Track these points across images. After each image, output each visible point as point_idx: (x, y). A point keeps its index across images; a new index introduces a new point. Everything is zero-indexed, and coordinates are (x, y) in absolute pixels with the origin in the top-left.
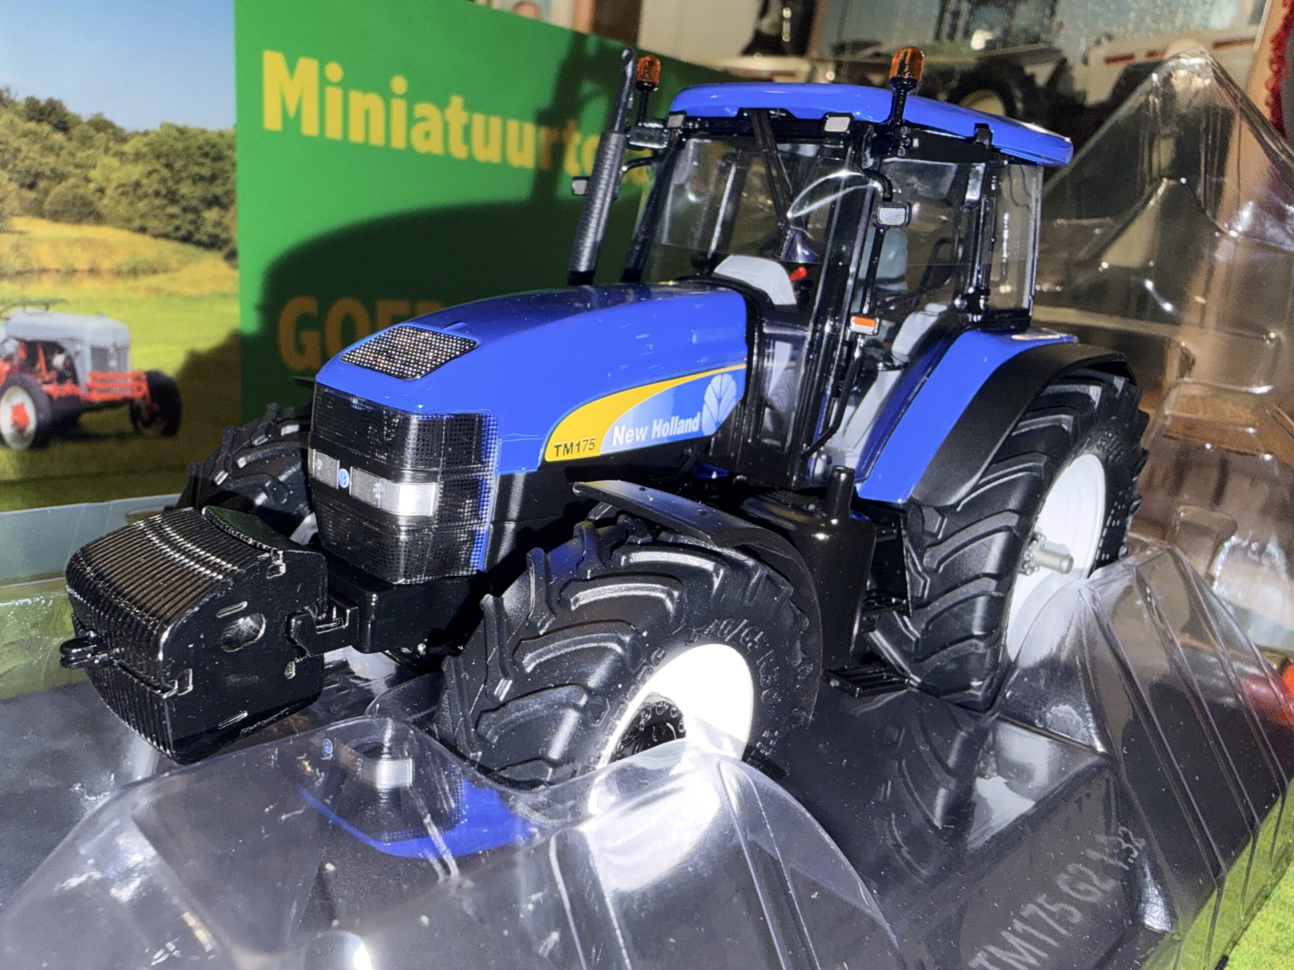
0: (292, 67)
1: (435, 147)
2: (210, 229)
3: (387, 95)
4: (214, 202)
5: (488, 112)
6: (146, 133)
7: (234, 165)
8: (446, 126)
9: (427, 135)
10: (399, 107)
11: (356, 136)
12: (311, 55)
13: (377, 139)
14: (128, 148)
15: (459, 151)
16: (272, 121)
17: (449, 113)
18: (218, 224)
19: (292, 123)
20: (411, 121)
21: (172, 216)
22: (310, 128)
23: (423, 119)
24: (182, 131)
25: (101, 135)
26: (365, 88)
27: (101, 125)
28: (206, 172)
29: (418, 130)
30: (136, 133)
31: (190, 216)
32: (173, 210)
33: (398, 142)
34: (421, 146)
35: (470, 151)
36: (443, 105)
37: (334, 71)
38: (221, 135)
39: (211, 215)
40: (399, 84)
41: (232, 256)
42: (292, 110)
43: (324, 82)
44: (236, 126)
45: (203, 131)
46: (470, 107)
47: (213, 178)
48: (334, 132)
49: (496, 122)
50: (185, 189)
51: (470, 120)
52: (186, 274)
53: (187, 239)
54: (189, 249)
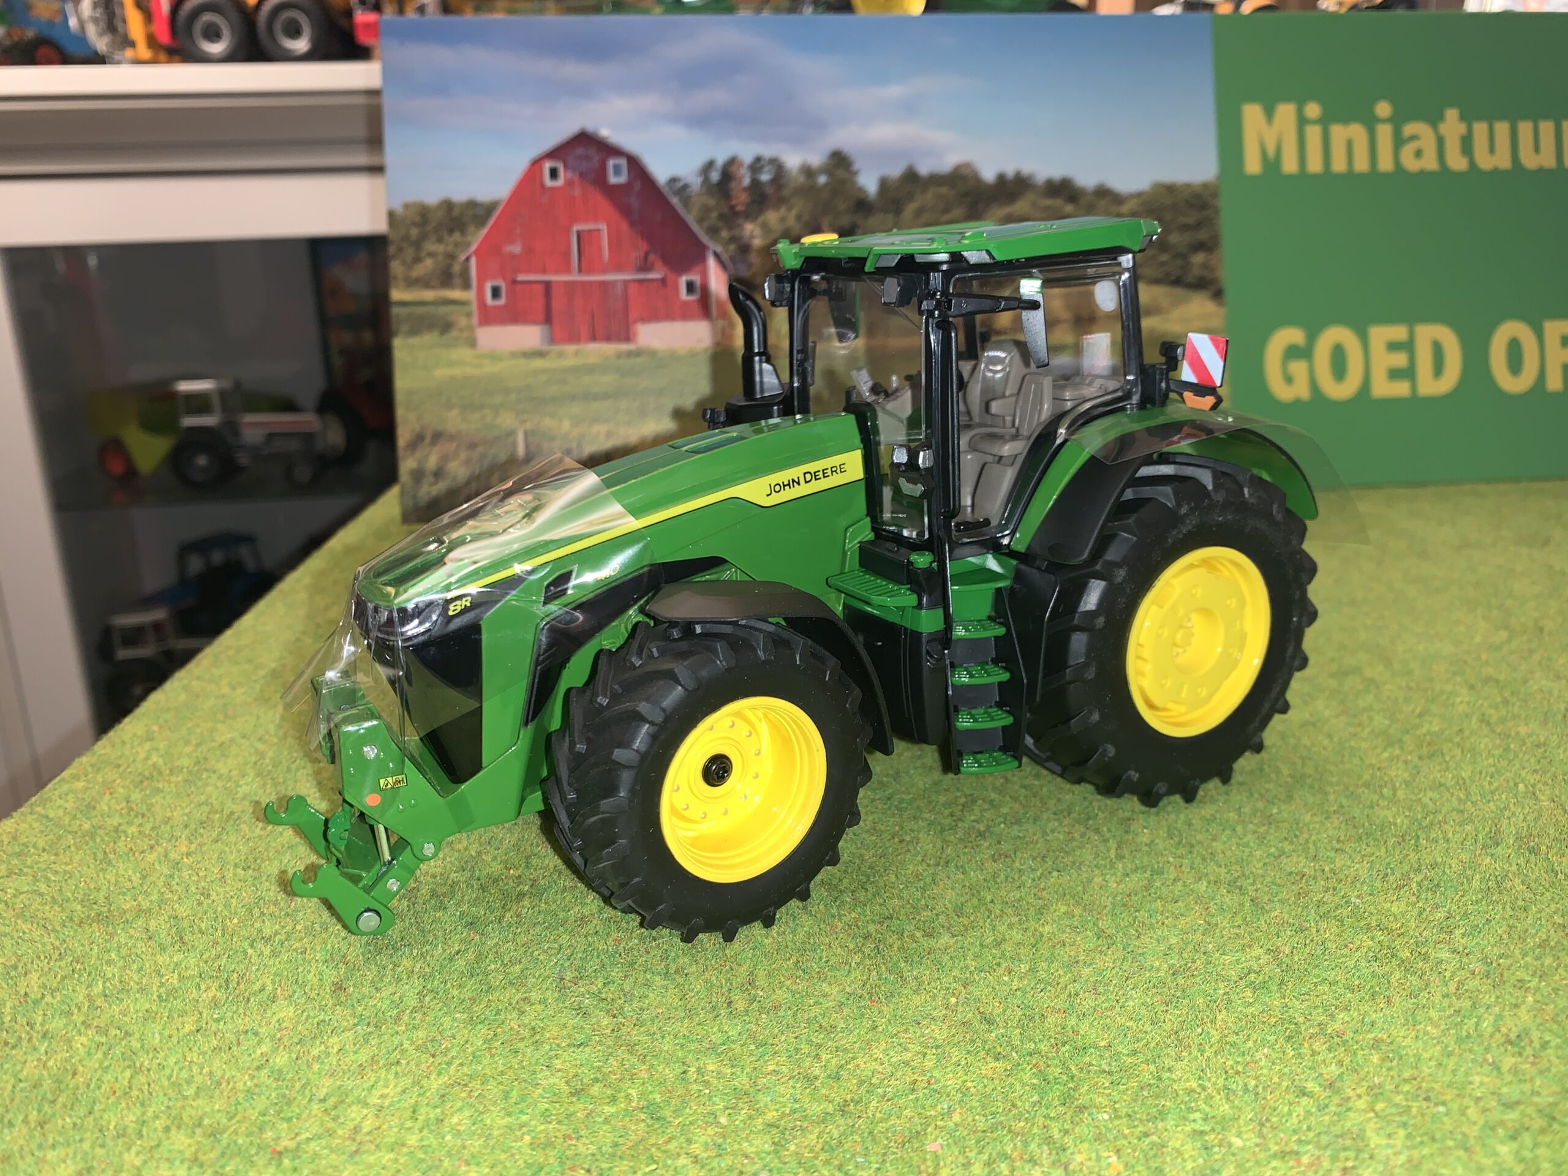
0: (1269, 113)
1: (1430, 163)
2: (1196, 271)
3: (1371, 123)
4: (1200, 246)
5: (1491, 119)
6: (1139, 195)
7: (1217, 212)
8: (1440, 141)
9: (1418, 154)
10: (1384, 132)
11: (1339, 165)
12: (1286, 99)
13: (1362, 164)
14: (1125, 208)
15: (1457, 162)
16: (1253, 165)
17: (1443, 128)
18: (1205, 266)
19: (1272, 164)
20: (1399, 142)
21: (1163, 264)
22: (1290, 166)
23: (1414, 138)
24: (1170, 189)
25: (1103, 203)
26: (1345, 120)
27: (1103, 193)
28: (1191, 220)
29: (1407, 152)
30: (1132, 196)
31: (1179, 262)
32: (1164, 257)
33: (1386, 164)
34: (1411, 164)
35: (1472, 163)
36: (1435, 119)
37: (1313, 110)
38: (1205, 186)
39: (1198, 258)
40: (1383, 109)
41: (1218, 295)
42: (1271, 152)
43: (1302, 121)
44: (1220, 177)
45: (1188, 186)
46: (1466, 117)
47: (1198, 226)
48: (1315, 165)
49: (1502, 128)
50: (1174, 238)
51: (1470, 129)
52: (1177, 313)
53: (1177, 282)
54: (1179, 291)
